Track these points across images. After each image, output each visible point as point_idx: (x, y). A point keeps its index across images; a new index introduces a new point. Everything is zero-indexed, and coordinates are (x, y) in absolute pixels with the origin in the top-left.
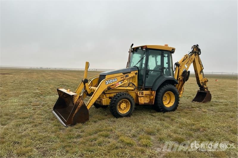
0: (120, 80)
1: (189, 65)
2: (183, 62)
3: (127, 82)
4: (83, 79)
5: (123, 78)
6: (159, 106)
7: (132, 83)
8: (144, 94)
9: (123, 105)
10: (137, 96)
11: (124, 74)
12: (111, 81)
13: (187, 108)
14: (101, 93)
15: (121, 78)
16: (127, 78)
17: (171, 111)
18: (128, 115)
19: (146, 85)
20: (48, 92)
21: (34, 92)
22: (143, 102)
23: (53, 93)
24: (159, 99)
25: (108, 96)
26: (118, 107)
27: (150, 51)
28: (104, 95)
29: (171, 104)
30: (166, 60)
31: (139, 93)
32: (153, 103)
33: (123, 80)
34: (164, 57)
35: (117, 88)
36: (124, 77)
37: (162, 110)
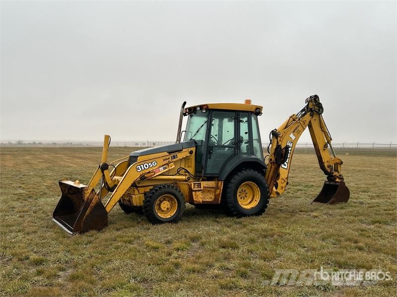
0: (162, 165)
1: (298, 133)
2: (285, 128)
3: (174, 166)
4: (101, 164)
5: (168, 160)
6: (230, 207)
7: (183, 169)
8: (202, 185)
9: (165, 205)
10: (191, 191)
11: (170, 153)
12: (146, 166)
13: (291, 212)
14: (130, 185)
15: (164, 160)
16: (173, 160)
17: (253, 215)
18: (174, 220)
19: (207, 172)
20: (41, 192)
21: (16, 192)
22: (201, 200)
23: (52, 194)
24: (229, 195)
25: (142, 190)
26: (156, 207)
27: (214, 113)
28: (135, 189)
29: (254, 204)
30: (244, 127)
31: (193, 185)
32: (219, 202)
33: (167, 164)
34: (241, 123)
35: (158, 177)
36: (169, 158)
37: (235, 213)
